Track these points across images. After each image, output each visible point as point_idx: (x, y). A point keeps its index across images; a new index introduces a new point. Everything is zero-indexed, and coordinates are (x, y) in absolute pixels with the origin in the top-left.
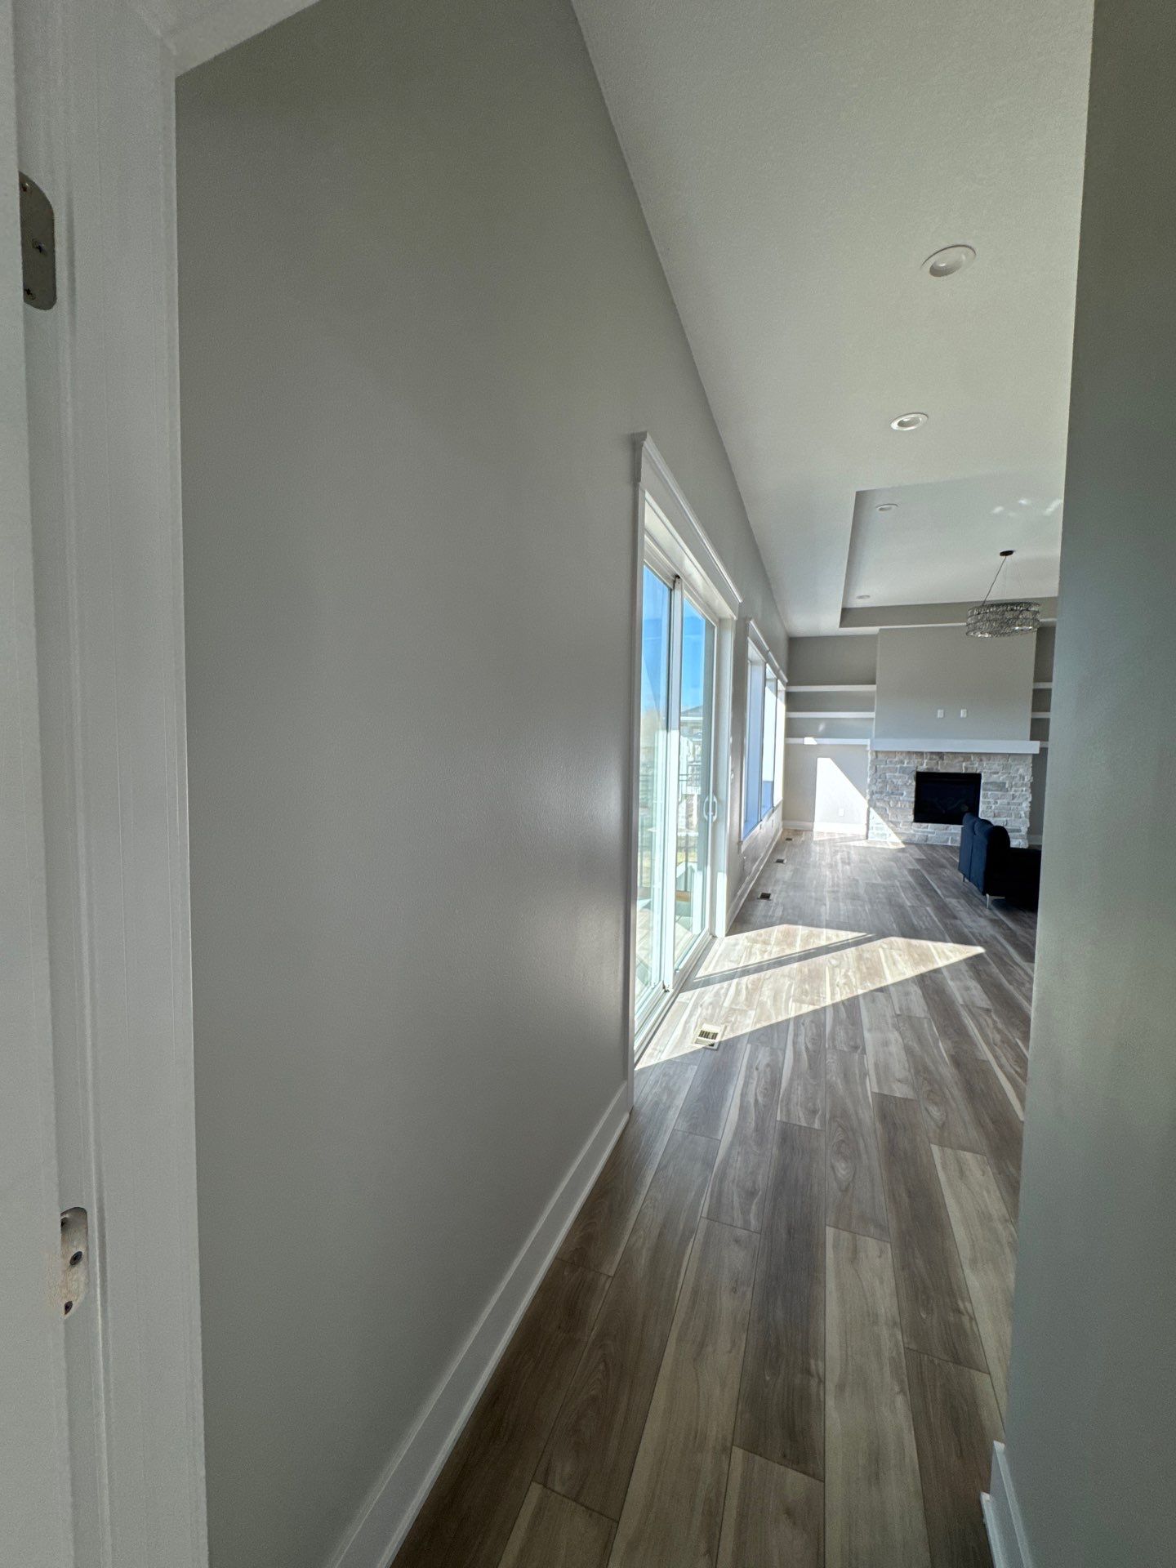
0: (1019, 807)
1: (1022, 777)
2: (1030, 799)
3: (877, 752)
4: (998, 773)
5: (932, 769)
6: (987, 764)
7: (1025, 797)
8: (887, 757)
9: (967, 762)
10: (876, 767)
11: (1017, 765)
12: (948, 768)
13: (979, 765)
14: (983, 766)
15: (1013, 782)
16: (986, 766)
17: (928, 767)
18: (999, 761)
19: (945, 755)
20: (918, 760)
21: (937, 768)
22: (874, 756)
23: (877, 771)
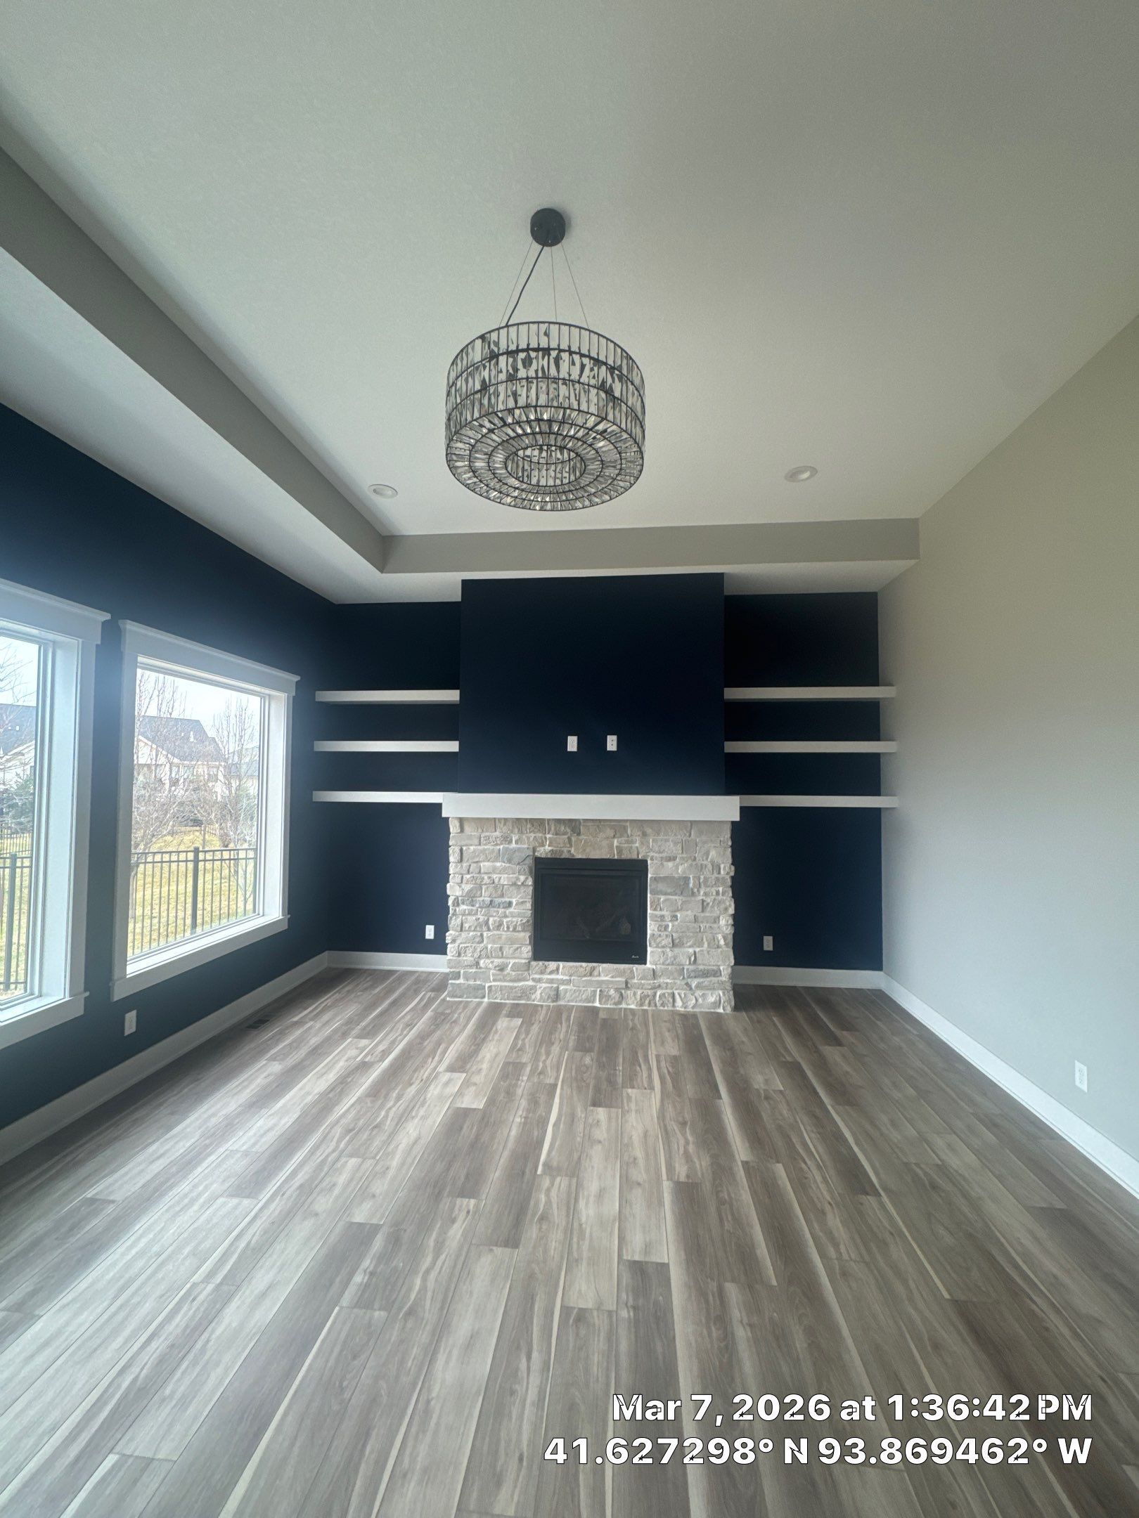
0: (715, 926)
1: (716, 868)
2: (731, 911)
3: (461, 821)
4: (674, 859)
5: (562, 852)
6: (655, 841)
7: (723, 906)
8: (480, 830)
9: (620, 839)
10: (461, 850)
11: (705, 842)
12: (588, 850)
13: (642, 843)
14: (648, 846)
15: (702, 877)
16: (653, 846)
17: (554, 848)
18: (675, 835)
19: (581, 826)
20: (535, 835)
21: (569, 851)
22: (458, 827)
23: (464, 857)
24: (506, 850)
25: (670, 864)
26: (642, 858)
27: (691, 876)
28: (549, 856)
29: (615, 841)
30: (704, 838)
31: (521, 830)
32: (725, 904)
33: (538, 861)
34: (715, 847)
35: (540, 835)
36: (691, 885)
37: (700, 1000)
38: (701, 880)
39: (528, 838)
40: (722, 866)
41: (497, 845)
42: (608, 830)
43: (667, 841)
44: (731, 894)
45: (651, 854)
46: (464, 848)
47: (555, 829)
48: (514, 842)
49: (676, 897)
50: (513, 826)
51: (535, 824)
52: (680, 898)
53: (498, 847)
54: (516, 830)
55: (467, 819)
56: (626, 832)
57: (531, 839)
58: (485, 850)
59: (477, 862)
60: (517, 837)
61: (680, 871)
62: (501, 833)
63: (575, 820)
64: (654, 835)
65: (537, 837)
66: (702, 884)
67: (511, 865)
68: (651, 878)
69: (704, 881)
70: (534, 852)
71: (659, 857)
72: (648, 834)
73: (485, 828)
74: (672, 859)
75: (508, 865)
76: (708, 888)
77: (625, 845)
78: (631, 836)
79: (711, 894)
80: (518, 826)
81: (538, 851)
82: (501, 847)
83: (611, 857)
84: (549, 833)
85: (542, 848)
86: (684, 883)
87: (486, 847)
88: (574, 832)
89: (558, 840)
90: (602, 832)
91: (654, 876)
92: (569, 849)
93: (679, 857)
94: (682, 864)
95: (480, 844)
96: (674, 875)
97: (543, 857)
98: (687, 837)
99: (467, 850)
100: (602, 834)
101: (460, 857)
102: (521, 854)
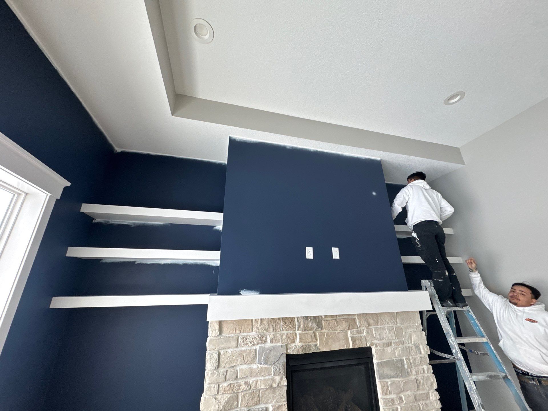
0: (428, 402)
1: (418, 348)
2: (435, 386)
3: (220, 323)
5: (310, 347)
7: (429, 382)
8: (238, 332)
9: (352, 330)
10: (219, 355)
11: (407, 328)
12: (330, 343)
13: (368, 333)
14: (372, 335)
15: (411, 358)
16: (375, 334)
17: (304, 344)
18: (388, 324)
19: (323, 321)
20: (287, 332)
21: (316, 346)
22: (217, 331)
23: (221, 363)
24: (262, 349)
25: (389, 349)
26: (368, 346)
27: (404, 358)
28: (301, 353)
29: (349, 332)
30: (406, 325)
31: (275, 330)
32: (430, 379)
33: (289, 357)
34: (414, 331)
35: (291, 332)
36: (406, 366)
38: (411, 361)
39: (282, 336)
40: (421, 347)
41: (254, 345)
42: (344, 322)
43: (384, 329)
44: (432, 371)
45: (376, 341)
46: (222, 353)
47: (304, 325)
48: (269, 340)
49: (398, 379)
50: (268, 325)
51: (287, 322)
52: (401, 379)
53: (254, 347)
54: (271, 329)
55: (225, 321)
56: (356, 324)
57: (284, 337)
58: (242, 352)
59: (233, 367)
60: (272, 336)
61: (396, 354)
62: (257, 333)
63: (318, 316)
64: (375, 325)
65: (289, 334)
66: (412, 364)
67: (267, 366)
68: (378, 364)
69: (413, 361)
70: (287, 349)
71: (379, 344)
72: (371, 325)
73: (242, 330)
74: (389, 344)
75: (264, 366)
76: (417, 368)
77: (357, 335)
78: (360, 327)
79: (419, 373)
80: (272, 325)
81: (290, 348)
82: (258, 347)
83: (347, 348)
84: (298, 330)
85: (294, 344)
86: (400, 366)
87: (243, 349)
88: (318, 328)
89: (306, 335)
90: (339, 326)
91: (380, 361)
92: (316, 343)
93: (394, 342)
94: (397, 348)
95: (237, 346)
96: (393, 359)
97: (295, 354)
98: (395, 325)
99: (224, 354)
100: (340, 328)
101: (217, 363)
102: (275, 353)
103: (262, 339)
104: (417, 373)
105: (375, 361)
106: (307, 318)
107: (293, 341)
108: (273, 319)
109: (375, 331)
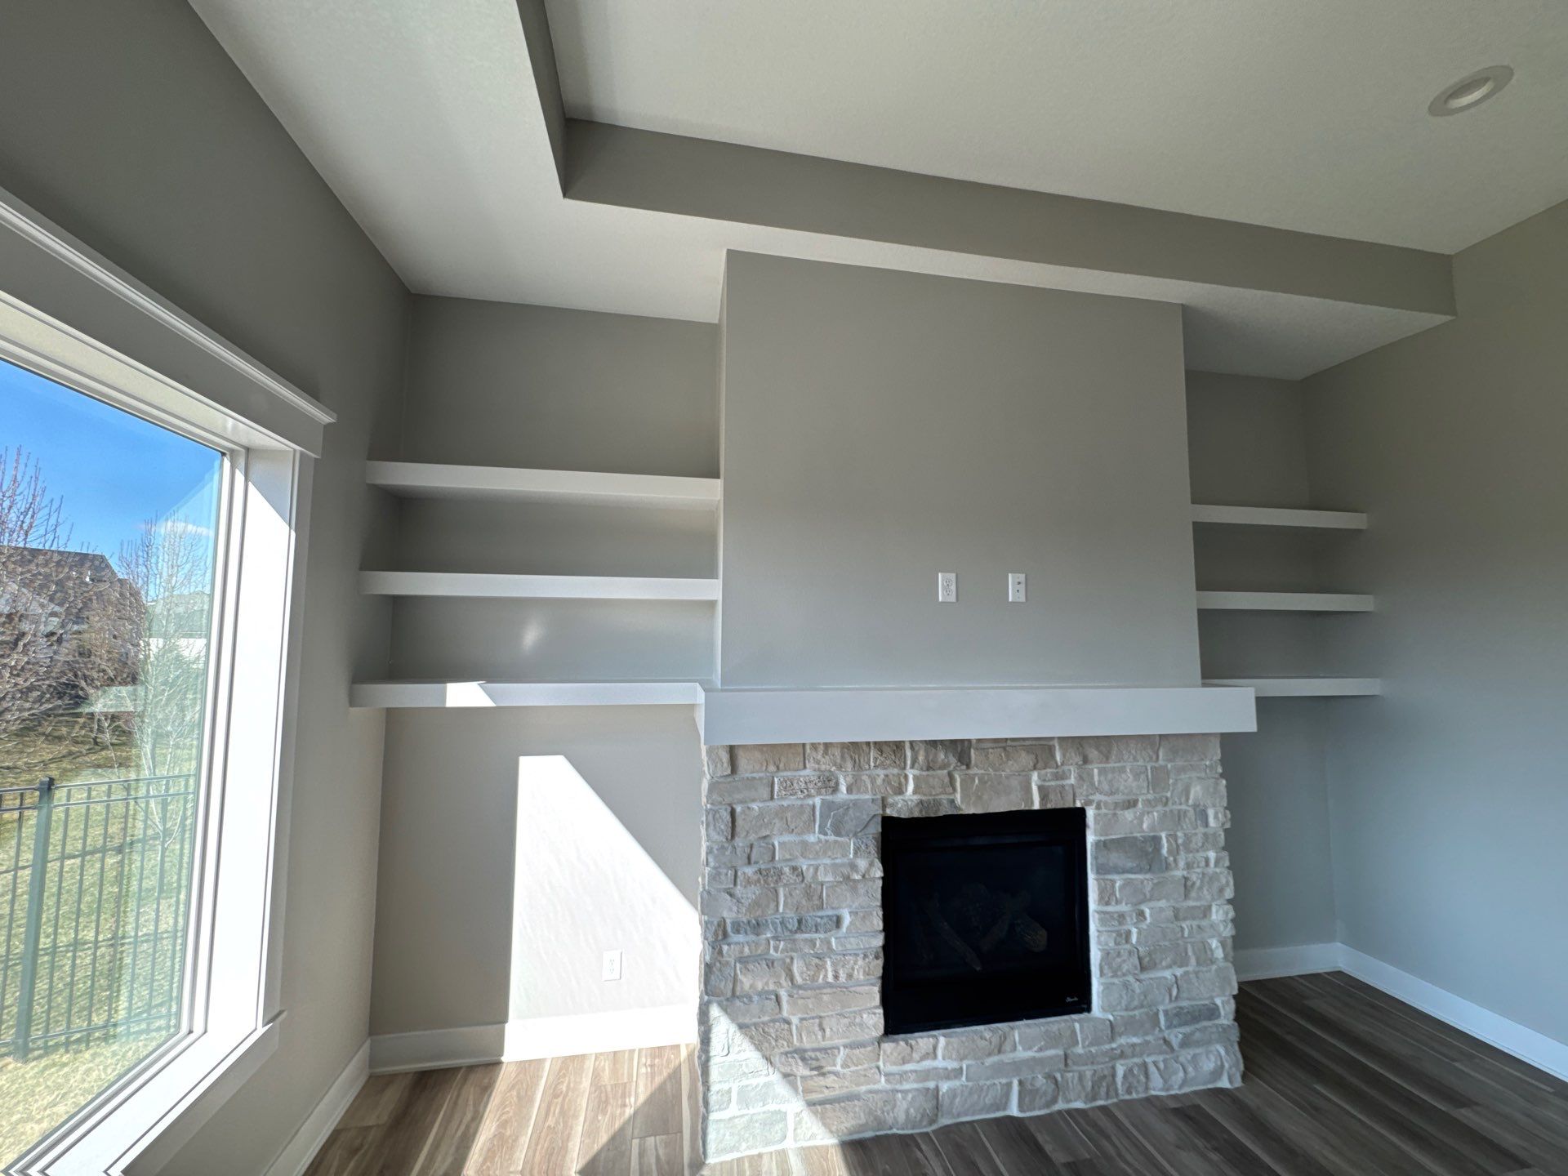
0: (1204, 923)
1: (1202, 815)
2: (1229, 893)
3: (732, 750)
4: (1134, 804)
5: (937, 803)
6: (1102, 772)
7: (1216, 885)
8: (772, 768)
9: (1043, 772)
10: (733, 813)
11: (1182, 770)
12: (985, 797)
13: (1080, 778)
14: (1092, 784)
15: (1180, 834)
16: (1099, 781)
17: (924, 798)
18: (1135, 759)
19: (972, 751)
20: (885, 772)
21: (952, 801)
22: (725, 765)
23: (738, 829)
24: (828, 807)
25: (1129, 815)
26: (1078, 805)
27: (1163, 835)
28: (916, 814)
29: (1035, 776)
30: (1180, 763)
31: (857, 766)
32: (1218, 880)
33: (890, 825)
34: (1199, 778)
35: (896, 771)
36: (1165, 851)
37: (1190, 1069)
38: (1180, 841)
39: (873, 780)
40: (1211, 813)
41: (809, 796)
42: (1023, 754)
43: (1122, 770)
44: (1227, 863)
45: (1097, 797)
46: (738, 809)
47: (927, 757)
48: (843, 788)
49: (1140, 877)
50: (843, 757)
51: (886, 749)
52: (1148, 876)
53: (810, 801)
54: (849, 765)
55: (744, 747)
56: (1053, 756)
57: (879, 781)
58: (783, 809)
59: (765, 837)
60: (850, 779)
61: (1145, 826)
62: (818, 773)
63: (962, 741)
64: (1101, 763)
65: (891, 777)
66: (1181, 848)
67: (839, 839)
68: (1097, 844)
69: (1184, 841)
70: (884, 807)
71: (1106, 803)
72: (1092, 762)
73: (781, 766)
74: (1131, 804)
75: (832, 838)
76: (1191, 855)
77: (1053, 783)
78: (1062, 765)
79: (1195, 865)
80: (851, 757)
81: (892, 805)
82: (818, 801)
83: (1027, 808)
84: (912, 767)
85: (900, 797)
86: (1150, 850)
87: (785, 803)
88: (959, 764)
89: (931, 780)
90: (1010, 763)
91: (1103, 838)
92: (952, 797)
93: (1143, 800)
94: (1148, 813)
95: (772, 798)
96: (1135, 835)
97: (902, 816)
98: (1154, 764)
99: (743, 812)
100: (1012, 767)
101: (730, 829)
102: (858, 814)
103: (829, 784)
104: (1189, 866)
105: (1091, 838)
106: (933, 744)
107: (900, 790)
108: (852, 743)
109: (1100, 774)
